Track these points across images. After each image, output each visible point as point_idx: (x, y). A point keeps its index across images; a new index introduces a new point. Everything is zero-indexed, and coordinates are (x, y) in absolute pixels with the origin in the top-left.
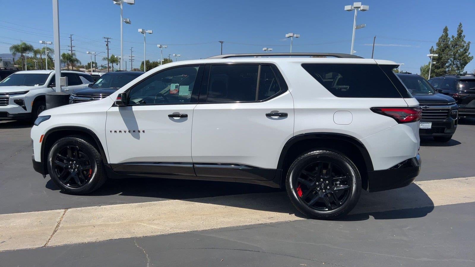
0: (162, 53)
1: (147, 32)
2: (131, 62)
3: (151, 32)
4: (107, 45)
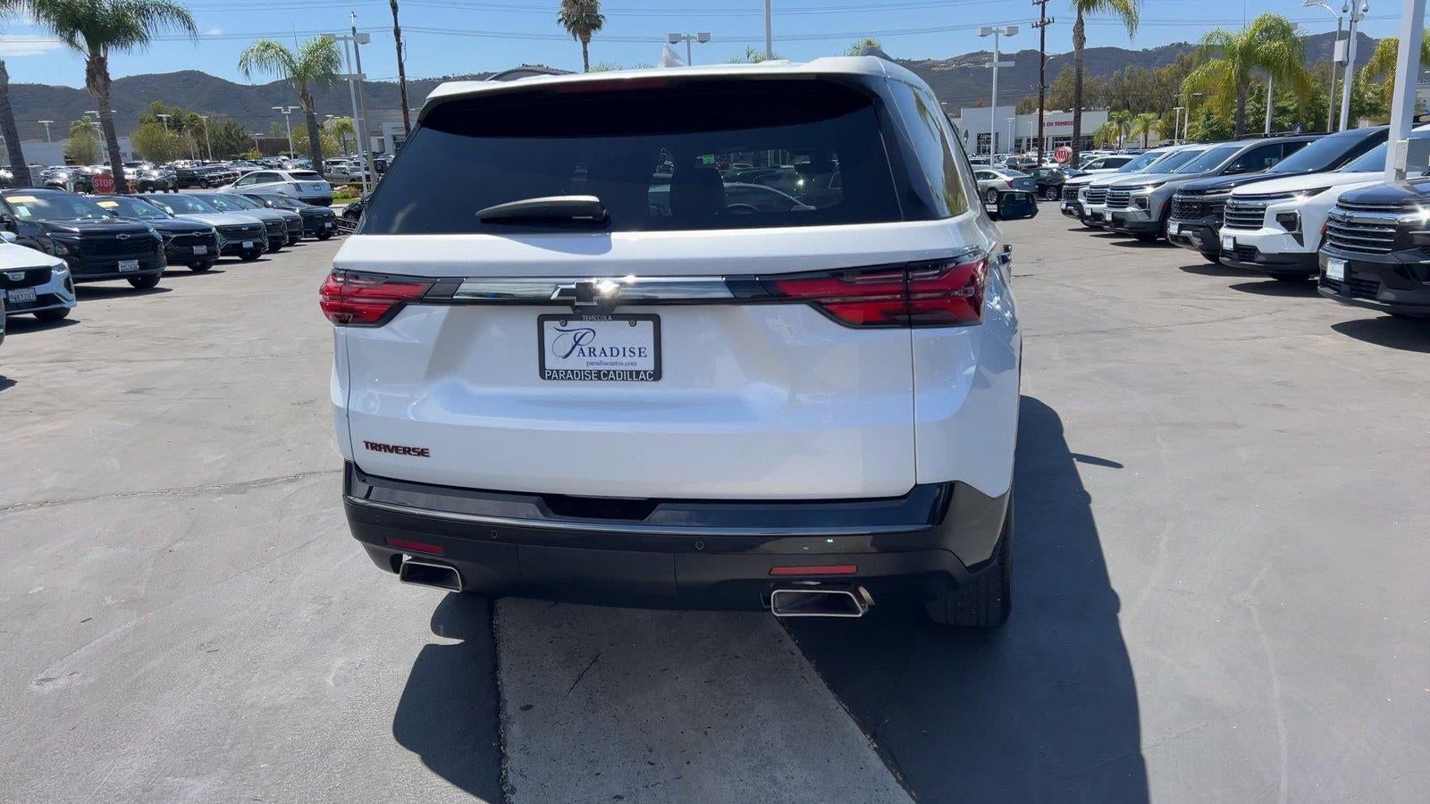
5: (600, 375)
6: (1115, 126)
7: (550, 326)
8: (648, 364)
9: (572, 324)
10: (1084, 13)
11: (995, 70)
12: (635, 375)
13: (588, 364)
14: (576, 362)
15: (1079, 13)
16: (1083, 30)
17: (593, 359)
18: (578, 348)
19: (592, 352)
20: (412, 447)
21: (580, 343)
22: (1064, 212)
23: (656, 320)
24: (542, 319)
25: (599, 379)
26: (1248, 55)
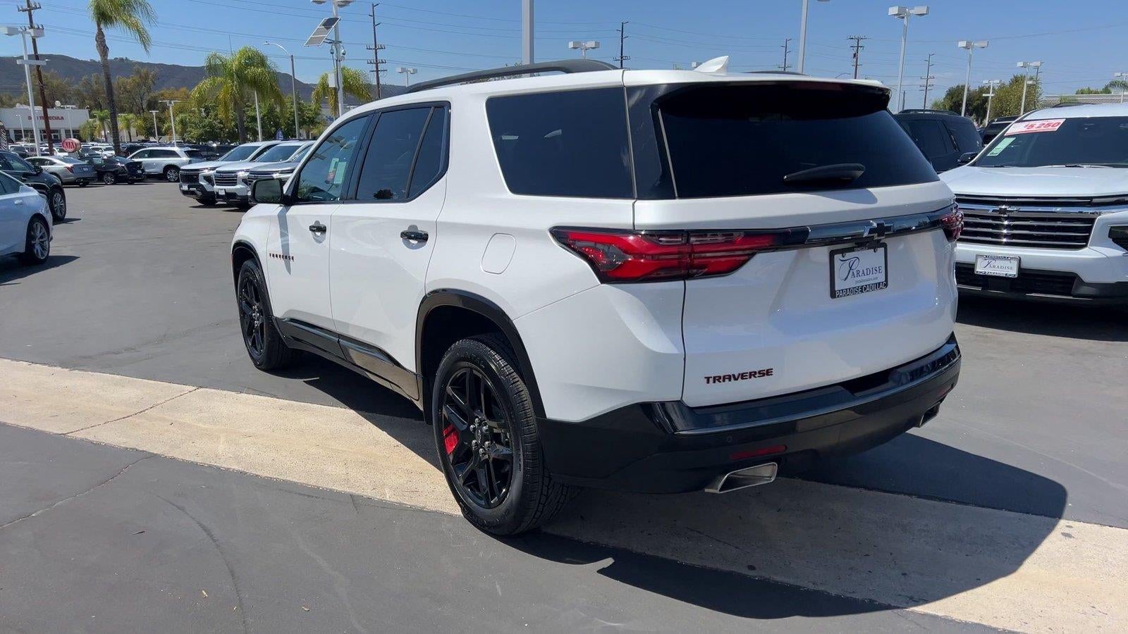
0: (970, 62)
1: (911, 12)
2: (925, 92)
3: (923, 10)
4: (855, 54)
5: (863, 289)
6: (98, 123)
7: (837, 257)
8: (881, 278)
9: (848, 255)
10: (102, 26)
11: (26, 67)
12: (878, 285)
13: (857, 282)
14: (851, 283)
15: (99, 25)
16: (104, 41)
17: (859, 279)
18: (851, 271)
19: (858, 272)
20: (757, 370)
21: (852, 268)
22: (185, 193)
23: (885, 246)
24: (832, 254)
25: (862, 291)
26: (240, 76)
